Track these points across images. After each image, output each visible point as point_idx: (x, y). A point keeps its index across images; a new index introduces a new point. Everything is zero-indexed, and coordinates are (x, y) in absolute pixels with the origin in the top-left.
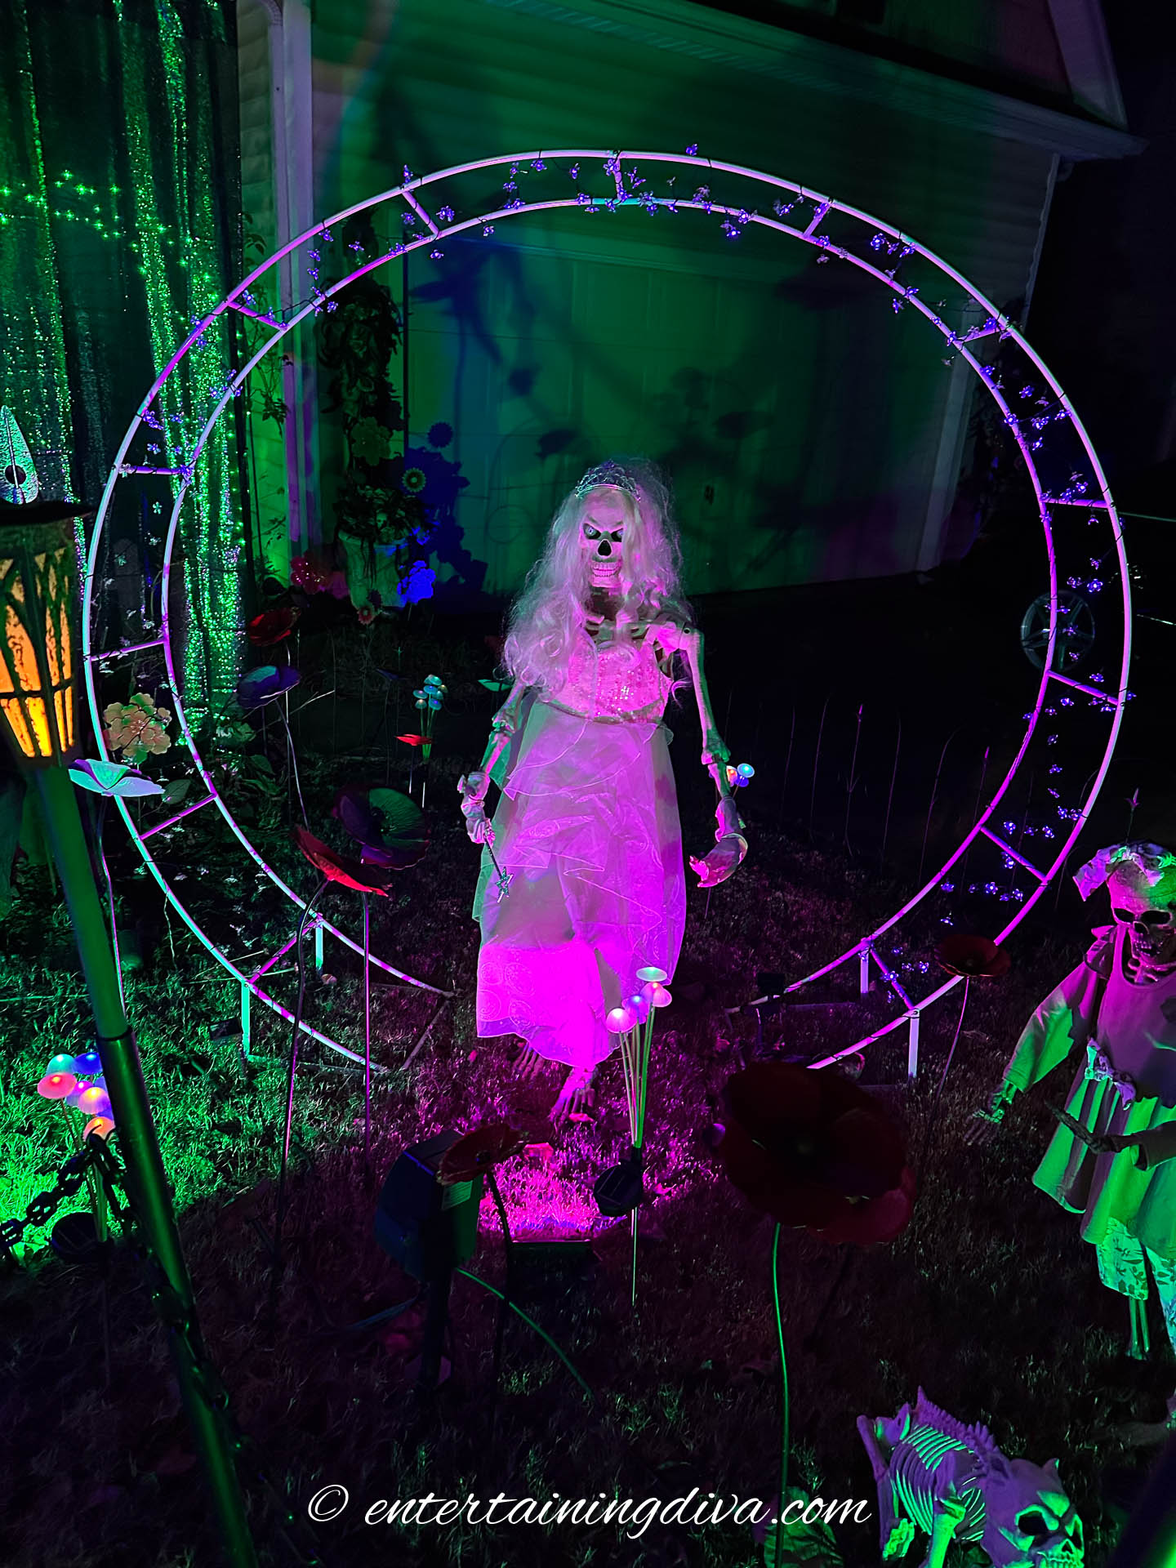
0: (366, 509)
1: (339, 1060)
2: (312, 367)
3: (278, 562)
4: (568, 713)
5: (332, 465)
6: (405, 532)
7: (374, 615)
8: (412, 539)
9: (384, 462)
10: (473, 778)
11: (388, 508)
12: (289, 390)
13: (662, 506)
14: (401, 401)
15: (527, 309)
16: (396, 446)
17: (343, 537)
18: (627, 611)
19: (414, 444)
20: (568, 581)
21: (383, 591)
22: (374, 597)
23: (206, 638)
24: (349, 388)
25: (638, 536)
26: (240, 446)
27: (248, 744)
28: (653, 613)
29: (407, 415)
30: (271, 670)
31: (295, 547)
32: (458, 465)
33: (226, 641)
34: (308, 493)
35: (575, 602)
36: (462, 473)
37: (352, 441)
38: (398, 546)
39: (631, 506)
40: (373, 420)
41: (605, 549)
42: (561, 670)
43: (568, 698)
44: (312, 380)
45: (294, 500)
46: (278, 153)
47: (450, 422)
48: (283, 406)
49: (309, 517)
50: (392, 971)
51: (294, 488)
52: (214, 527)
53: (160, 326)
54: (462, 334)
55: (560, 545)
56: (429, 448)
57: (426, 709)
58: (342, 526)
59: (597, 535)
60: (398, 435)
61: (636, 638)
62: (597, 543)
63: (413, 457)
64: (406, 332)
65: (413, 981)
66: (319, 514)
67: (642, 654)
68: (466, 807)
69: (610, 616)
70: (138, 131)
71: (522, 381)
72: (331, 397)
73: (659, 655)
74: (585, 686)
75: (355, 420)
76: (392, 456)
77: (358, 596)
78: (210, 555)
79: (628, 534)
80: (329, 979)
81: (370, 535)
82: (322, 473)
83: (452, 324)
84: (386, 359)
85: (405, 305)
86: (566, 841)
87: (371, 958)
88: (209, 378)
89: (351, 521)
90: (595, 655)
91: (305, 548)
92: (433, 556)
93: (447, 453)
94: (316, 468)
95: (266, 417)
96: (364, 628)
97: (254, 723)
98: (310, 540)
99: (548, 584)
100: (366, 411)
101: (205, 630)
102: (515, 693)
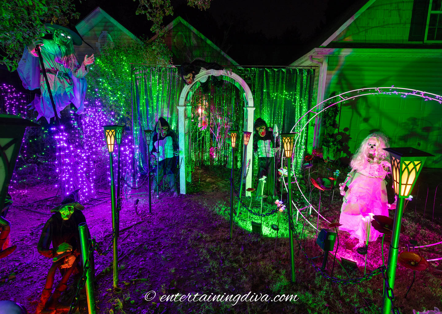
0: (328, 142)
1: (312, 228)
2: (321, 118)
3: (310, 151)
4: (363, 175)
5: (323, 134)
6: (336, 146)
7: (328, 161)
8: (337, 148)
9: (333, 134)
10: (343, 184)
11: (333, 142)
12: (316, 121)
13: (385, 141)
14: (338, 123)
15: (368, 107)
16: (336, 131)
17: (323, 147)
18: (377, 158)
19: (340, 131)
20: (364, 152)
21: (330, 157)
22: (328, 158)
23: (297, 160)
24: (328, 121)
25: (379, 145)
26: (307, 130)
27: (301, 178)
28: (383, 159)
29: (339, 126)
30: (308, 164)
31: (314, 148)
32: (349, 135)
33: (300, 161)
34: (317, 139)
35: (365, 156)
36: (350, 137)
37: (327, 130)
38: (334, 149)
39: (378, 140)
40: (332, 127)
41: (372, 147)
42: (362, 167)
43: (363, 172)
44: (321, 120)
45: (315, 139)
46: (319, 85)
47: (349, 127)
48: (315, 124)
49: (317, 143)
50: (323, 218)
51: (315, 138)
52: (301, 142)
53: (297, 113)
54: (353, 112)
55: (363, 146)
56: (343, 132)
57: (336, 176)
58: (323, 144)
59: (371, 145)
60: (337, 129)
61: (378, 163)
62: (371, 146)
63: (339, 133)
64: (340, 112)
65: (327, 221)
66: (319, 142)
67: (380, 166)
68: (341, 188)
69: (373, 159)
70: (298, 88)
71: (366, 120)
72: (324, 123)
73: (384, 167)
74: (367, 171)
75: (328, 127)
76: (335, 133)
77: (325, 157)
78: (300, 147)
79: (377, 144)
80: (312, 216)
81: (328, 146)
82: (321, 135)
83: (351, 110)
84: (335, 116)
85: (341, 107)
86: (361, 198)
87: (319, 214)
88: (304, 120)
89: (325, 144)
90: (369, 165)
91: (315, 148)
92: (342, 152)
93: (347, 133)
94: (320, 135)
95: (311, 126)
96: (325, 163)
97: (303, 175)
98: (317, 147)
99: (360, 152)
100: (330, 125)
101: (297, 158)
102: (352, 171)
